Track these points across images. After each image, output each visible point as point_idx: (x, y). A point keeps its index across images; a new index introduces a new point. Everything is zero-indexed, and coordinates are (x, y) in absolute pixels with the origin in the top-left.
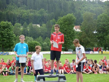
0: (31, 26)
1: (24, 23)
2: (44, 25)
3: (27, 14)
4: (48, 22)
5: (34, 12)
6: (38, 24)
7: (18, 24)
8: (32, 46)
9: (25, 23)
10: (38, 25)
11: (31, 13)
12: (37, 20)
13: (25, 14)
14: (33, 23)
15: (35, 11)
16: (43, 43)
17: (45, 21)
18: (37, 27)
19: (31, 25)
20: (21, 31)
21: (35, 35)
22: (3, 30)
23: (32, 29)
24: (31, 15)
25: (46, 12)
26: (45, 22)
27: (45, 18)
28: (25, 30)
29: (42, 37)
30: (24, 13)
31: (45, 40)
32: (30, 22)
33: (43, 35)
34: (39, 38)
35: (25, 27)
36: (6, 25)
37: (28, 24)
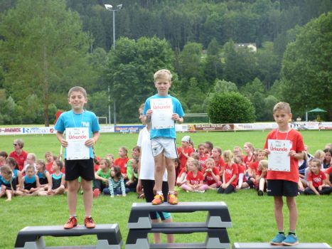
0: (231, 49)
1: (210, 41)
2: (268, 44)
3: (219, 15)
4: (279, 35)
5: (241, 7)
6: (252, 41)
7: (195, 44)
8: (224, 106)
9: (214, 41)
10: (250, 46)
11: (232, 11)
12: (247, 32)
13: (212, 15)
14: (238, 41)
15: (244, 4)
16: (267, 97)
17: (271, 34)
18: (247, 52)
19: (231, 45)
20: (201, 65)
21: (243, 75)
22: (144, 61)
23: (232, 57)
24: (229, 16)
25: (276, 8)
26: (273, 35)
27: (274, 23)
28: (212, 63)
29: (261, 81)
30: (211, 11)
31: (272, 87)
32: (228, 38)
33: (266, 74)
34: (252, 84)
35: (214, 54)
36: (152, 47)
37: (223, 44)
